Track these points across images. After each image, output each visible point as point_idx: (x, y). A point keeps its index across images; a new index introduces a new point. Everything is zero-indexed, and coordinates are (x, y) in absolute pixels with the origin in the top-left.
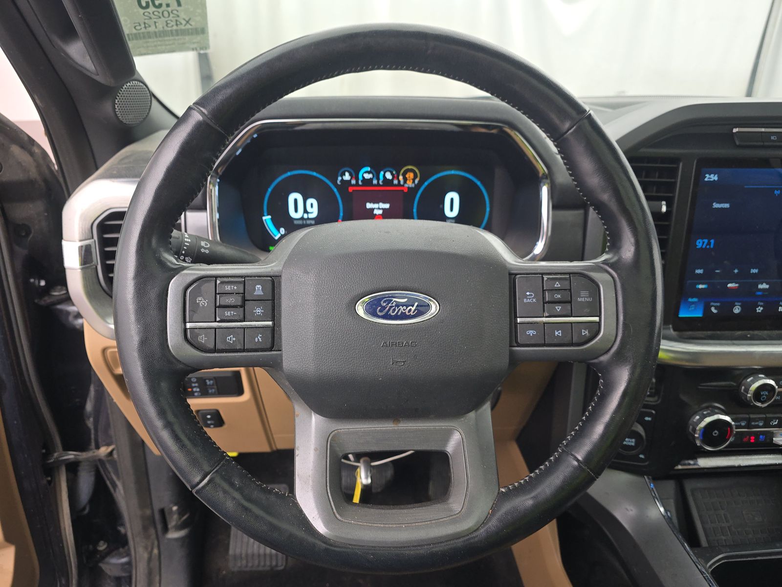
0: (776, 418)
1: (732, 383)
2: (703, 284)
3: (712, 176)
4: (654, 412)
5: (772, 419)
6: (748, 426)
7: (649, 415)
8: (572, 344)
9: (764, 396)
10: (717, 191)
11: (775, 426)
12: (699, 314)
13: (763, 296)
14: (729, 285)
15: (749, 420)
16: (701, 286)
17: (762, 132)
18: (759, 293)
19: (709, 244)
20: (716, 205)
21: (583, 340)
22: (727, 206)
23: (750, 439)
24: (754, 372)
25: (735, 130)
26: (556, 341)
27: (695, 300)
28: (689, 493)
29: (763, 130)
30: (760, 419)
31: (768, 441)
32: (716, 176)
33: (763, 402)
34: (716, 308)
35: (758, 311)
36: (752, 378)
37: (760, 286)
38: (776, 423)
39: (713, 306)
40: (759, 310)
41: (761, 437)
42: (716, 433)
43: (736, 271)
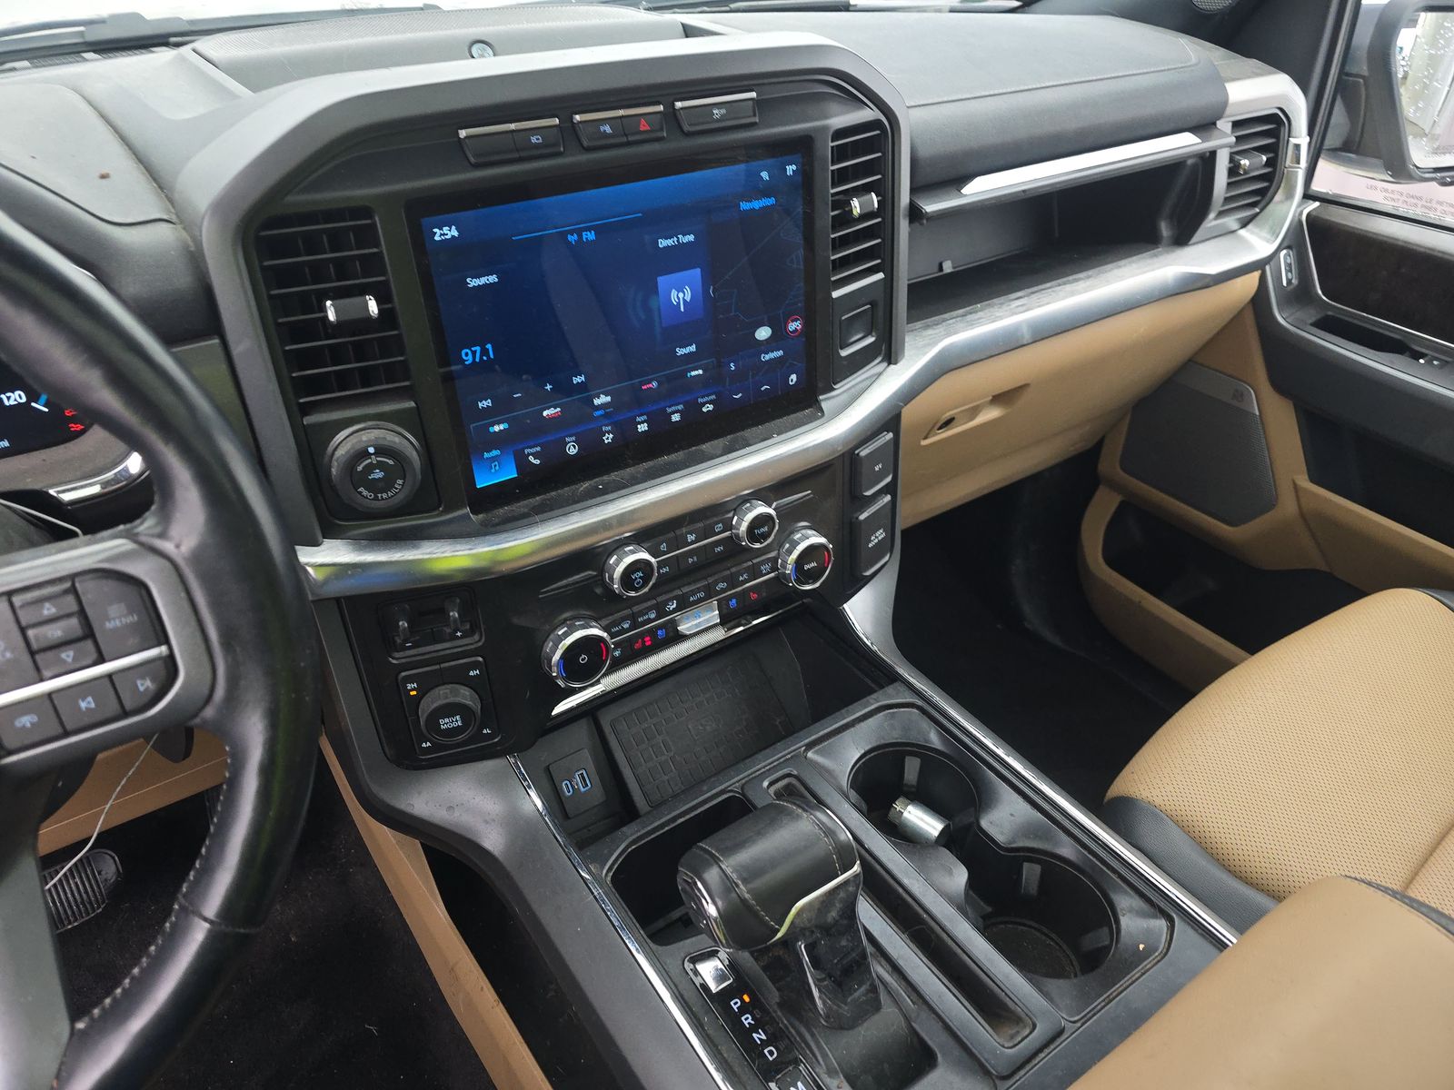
0: (671, 599)
1: (590, 572)
2: (499, 423)
3: (446, 229)
4: (481, 659)
5: (666, 603)
6: (634, 626)
7: (474, 666)
8: (125, 714)
9: (638, 580)
10: (466, 255)
11: (675, 611)
12: (510, 473)
13: (606, 416)
14: (545, 413)
15: (633, 617)
16: (497, 428)
17: (513, 131)
18: (597, 414)
19: (484, 352)
20: (473, 283)
21: (145, 700)
22: (493, 279)
23: (644, 642)
24: (618, 545)
25: (463, 133)
26: (87, 721)
27: (495, 453)
28: (607, 729)
29: (512, 126)
30: (649, 609)
31: (671, 634)
32: (453, 227)
33: (636, 590)
34: (536, 455)
35: (606, 442)
36: (615, 557)
37: (597, 402)
38: (675, 606)
39: (529, 454)
40: (608, 438)
41: (659, 632)
42: (583, 659)
43: (549, 387)
